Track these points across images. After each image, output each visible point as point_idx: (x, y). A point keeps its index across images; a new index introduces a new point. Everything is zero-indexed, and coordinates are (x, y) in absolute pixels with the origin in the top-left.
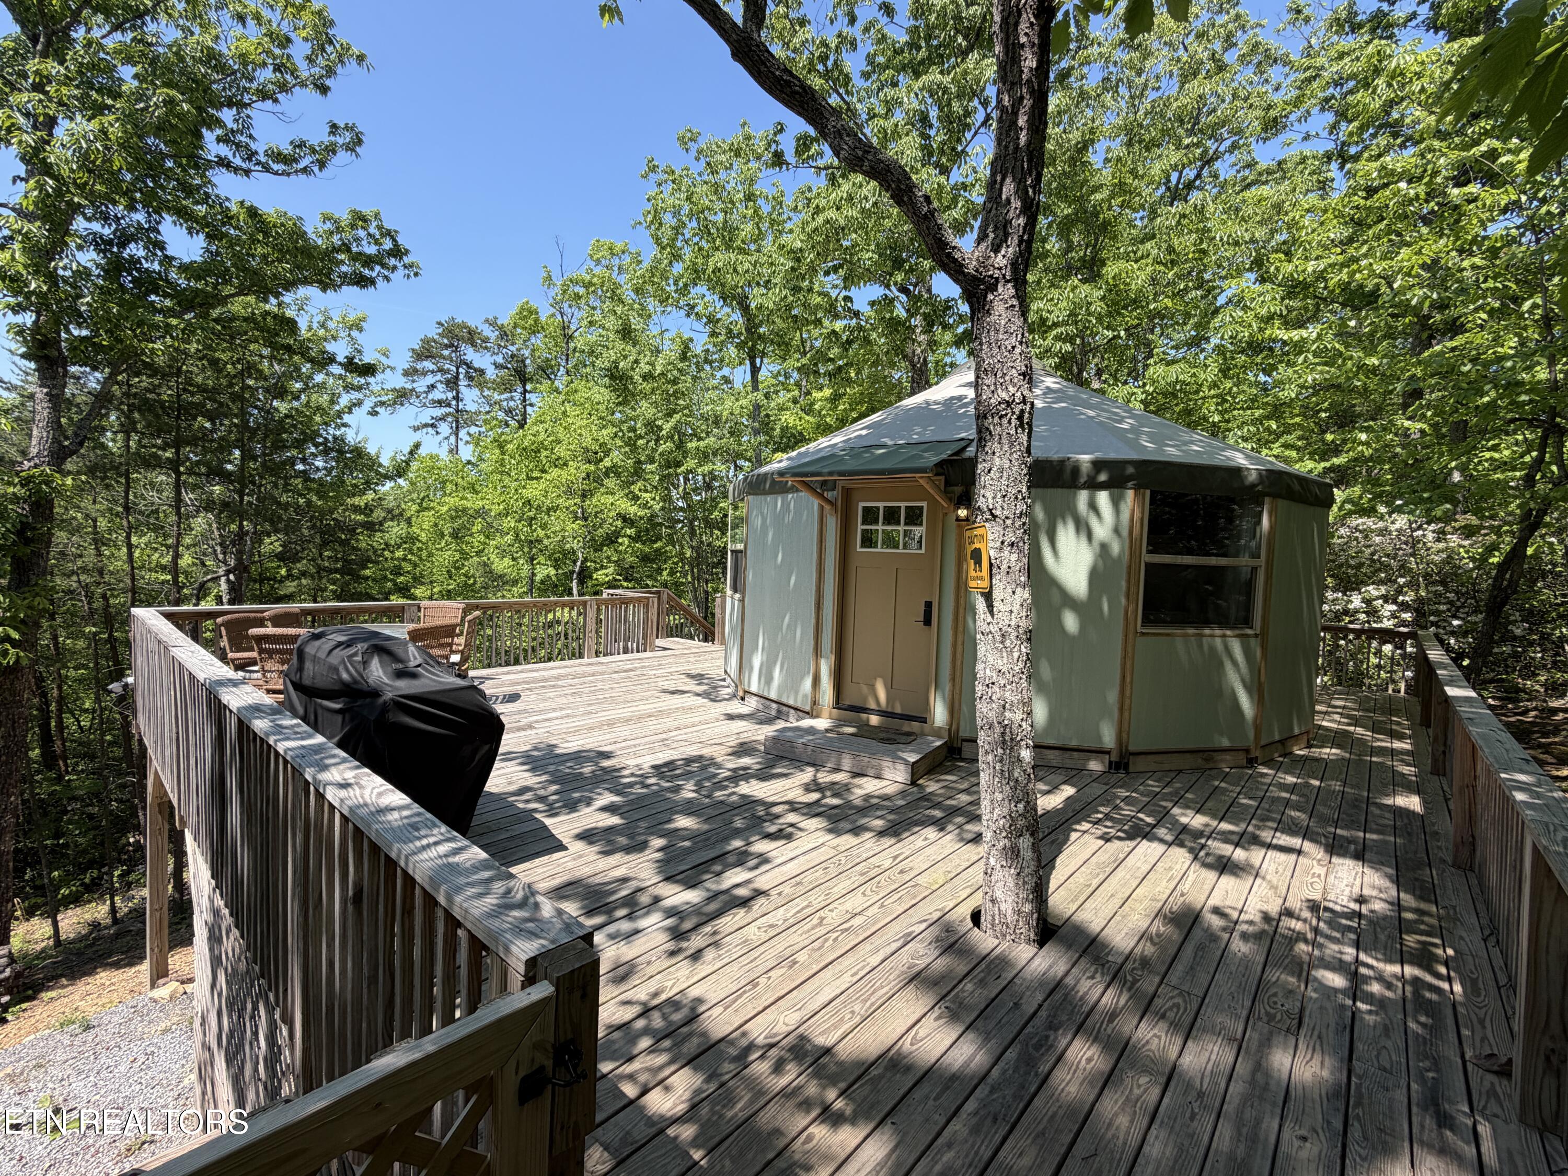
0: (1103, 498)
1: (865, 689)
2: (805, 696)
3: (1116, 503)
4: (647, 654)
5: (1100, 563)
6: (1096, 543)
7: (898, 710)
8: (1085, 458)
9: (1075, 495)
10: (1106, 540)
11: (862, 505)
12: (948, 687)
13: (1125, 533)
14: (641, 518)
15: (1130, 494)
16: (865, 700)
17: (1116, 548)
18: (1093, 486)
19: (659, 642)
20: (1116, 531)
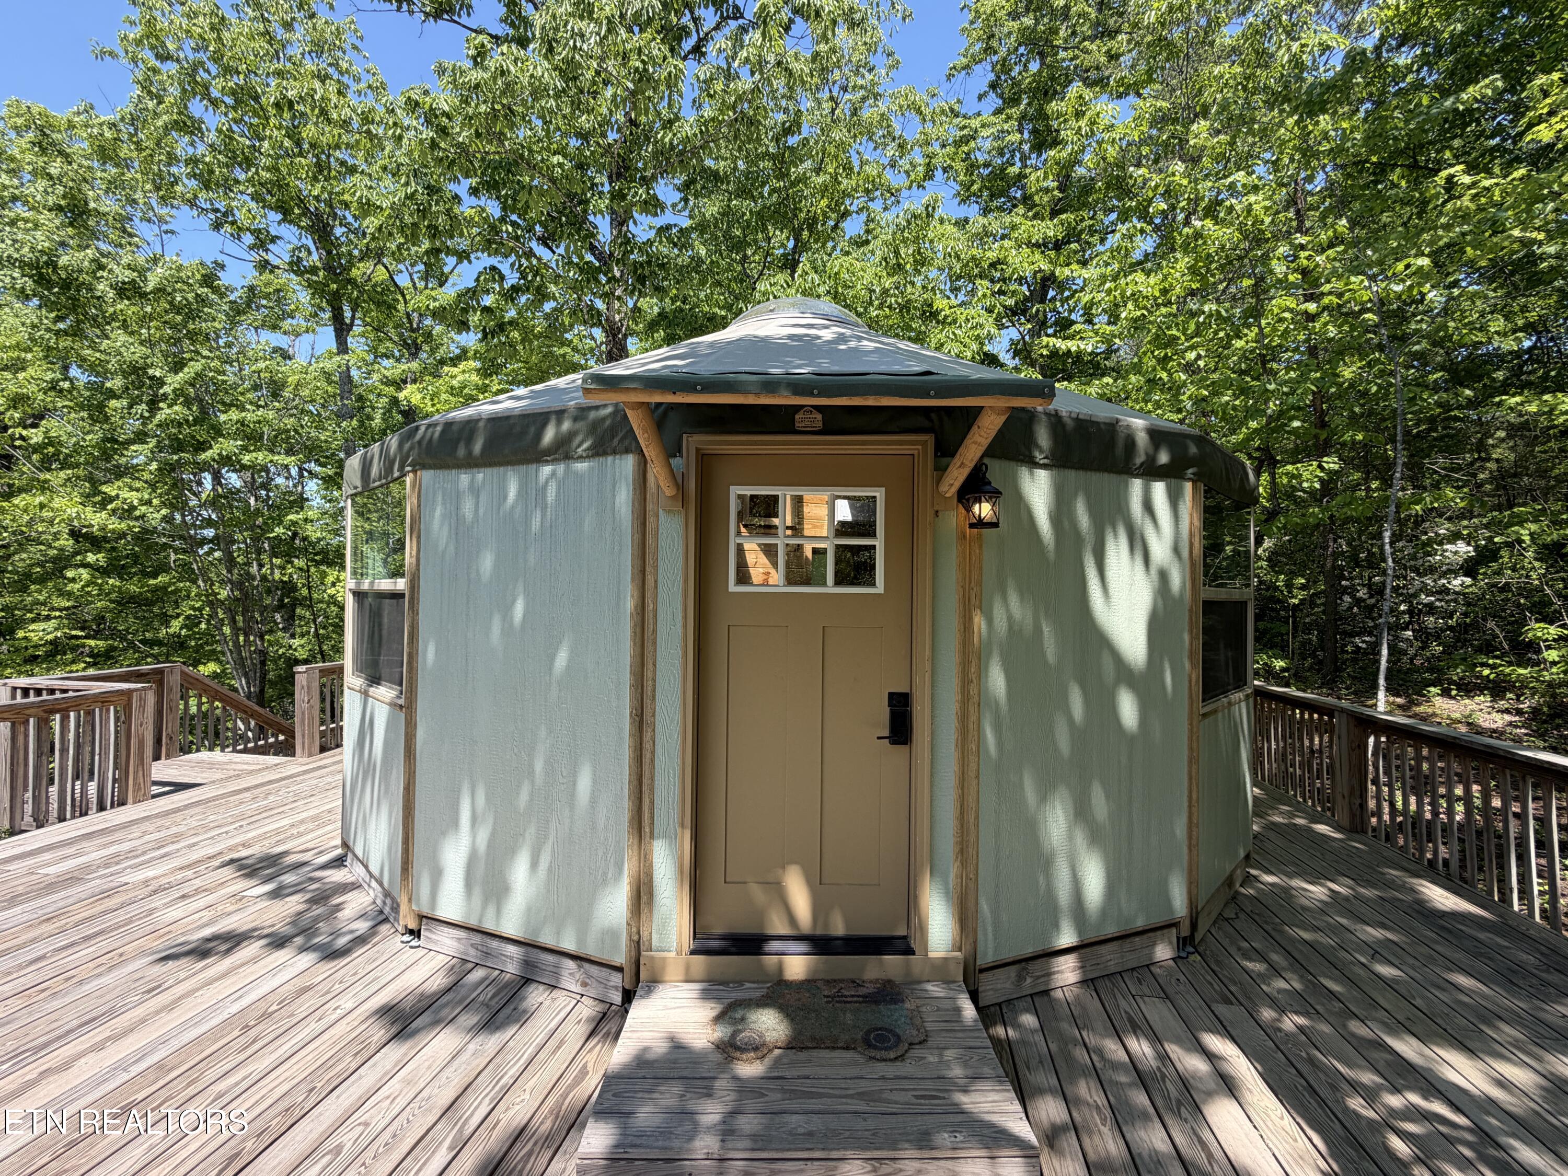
0: (1159, 489)
1: (758, 894)
2: (612, 933)
3: (1174, 499)
4: (129, 812)
5: (1160, 603)
6: (1153, 571)
7: (838, 928)
8: (1139, 423)
9: (1127, 486)
10: (1166, 565)
11: (736, 491)
12: (953, 870)
13: (1185, 553)
14: (123, 535)
15: (1188, 487)
16: (761, 916)
17: (1176, 580)
18: (1151, 472)
19: (163, 770)
20: (1176, 550)
